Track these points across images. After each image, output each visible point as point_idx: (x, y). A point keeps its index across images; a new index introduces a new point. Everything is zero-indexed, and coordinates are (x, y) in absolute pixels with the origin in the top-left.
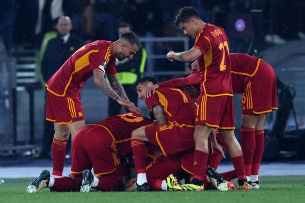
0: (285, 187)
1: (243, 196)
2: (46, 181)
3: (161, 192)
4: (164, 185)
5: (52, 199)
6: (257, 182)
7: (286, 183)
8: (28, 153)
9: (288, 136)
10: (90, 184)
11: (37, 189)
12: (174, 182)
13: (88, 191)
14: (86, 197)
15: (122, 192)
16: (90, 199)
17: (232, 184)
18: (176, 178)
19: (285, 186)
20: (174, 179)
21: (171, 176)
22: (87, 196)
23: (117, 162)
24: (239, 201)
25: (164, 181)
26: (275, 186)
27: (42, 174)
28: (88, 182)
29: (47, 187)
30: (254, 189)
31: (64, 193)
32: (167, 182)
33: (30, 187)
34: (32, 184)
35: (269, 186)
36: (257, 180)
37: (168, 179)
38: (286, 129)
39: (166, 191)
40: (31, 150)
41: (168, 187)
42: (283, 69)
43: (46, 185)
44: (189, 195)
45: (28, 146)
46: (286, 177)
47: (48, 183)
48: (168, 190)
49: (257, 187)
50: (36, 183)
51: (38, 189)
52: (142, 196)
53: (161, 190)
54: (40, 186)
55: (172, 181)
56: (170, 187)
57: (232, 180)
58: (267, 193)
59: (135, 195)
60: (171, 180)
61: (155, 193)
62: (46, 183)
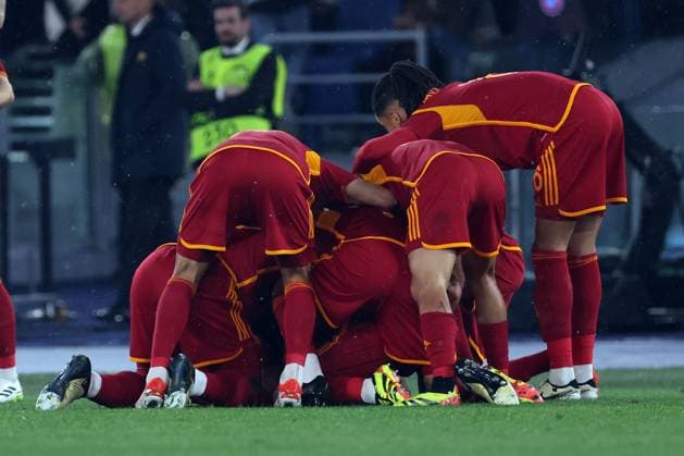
0: (662, 396)
1: (559, 417)
2: (82, 380)
3: (362, 409)
4: (368, 389)
5: (95, 425)
6: (592, 383)
7: (663, 387)
8: (37, 313)
9: (670, 272)
10: (188, 387)
11: (61, 400)
12: (391, 383)
13: (182, 406)
14: (180, 420)
15: (266, 409)
16: (185, 424)
17: (533, 389)
18: (398, 374)
19: (662, 393)
20: (392, 376)
21: (386, 368)
22: (180, 417)
23: (243, 331)
24: (548, 429)
25: (368, 382)
26: (638, 393)
27: (71, 364)
28: (183, 383)
29: (85, 395)
30: (585, 401)
31: (125, 410)
32: (375, 383)
33: (43, 396)
34: (49, 390)
35: (621, 393)
36: (591, 377)
37: (378, 376)
38: (665, 255)
39: (372, 404)
40: (43, 306)
41: (378, 396)
42: (657, 109)
43: (83, 391)
44: (427, 417)
45: (35, 297)
46: (664, 370)
47: (86, 386)
48: (378, 403)
49: (593, 393)
50: (58, 387)
51: (65, 401)
52: (314, 417)
53: (359, 402)
54: (68, 393)
55: (388, 380)
56: (383, 394)
57: (533, 379)
58: (618, 411)
59: (296, 415)
60: (385, 377)
61: (346, 410)
62: (83, 385)
